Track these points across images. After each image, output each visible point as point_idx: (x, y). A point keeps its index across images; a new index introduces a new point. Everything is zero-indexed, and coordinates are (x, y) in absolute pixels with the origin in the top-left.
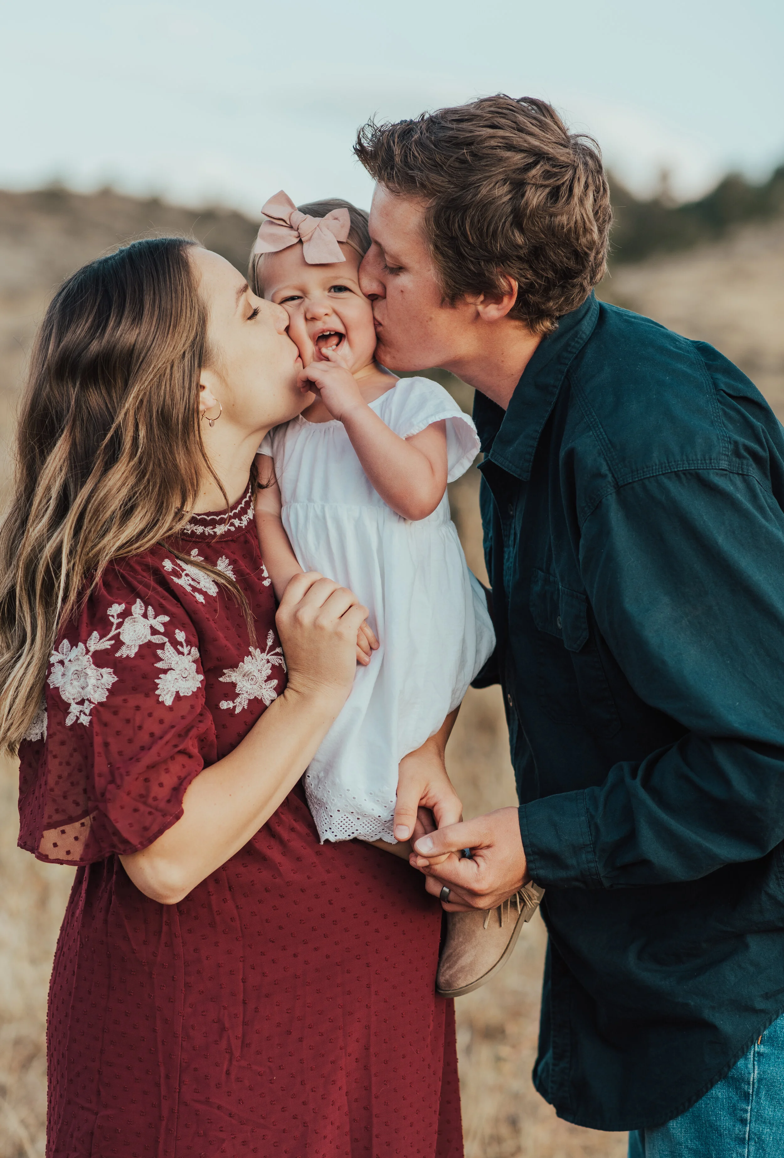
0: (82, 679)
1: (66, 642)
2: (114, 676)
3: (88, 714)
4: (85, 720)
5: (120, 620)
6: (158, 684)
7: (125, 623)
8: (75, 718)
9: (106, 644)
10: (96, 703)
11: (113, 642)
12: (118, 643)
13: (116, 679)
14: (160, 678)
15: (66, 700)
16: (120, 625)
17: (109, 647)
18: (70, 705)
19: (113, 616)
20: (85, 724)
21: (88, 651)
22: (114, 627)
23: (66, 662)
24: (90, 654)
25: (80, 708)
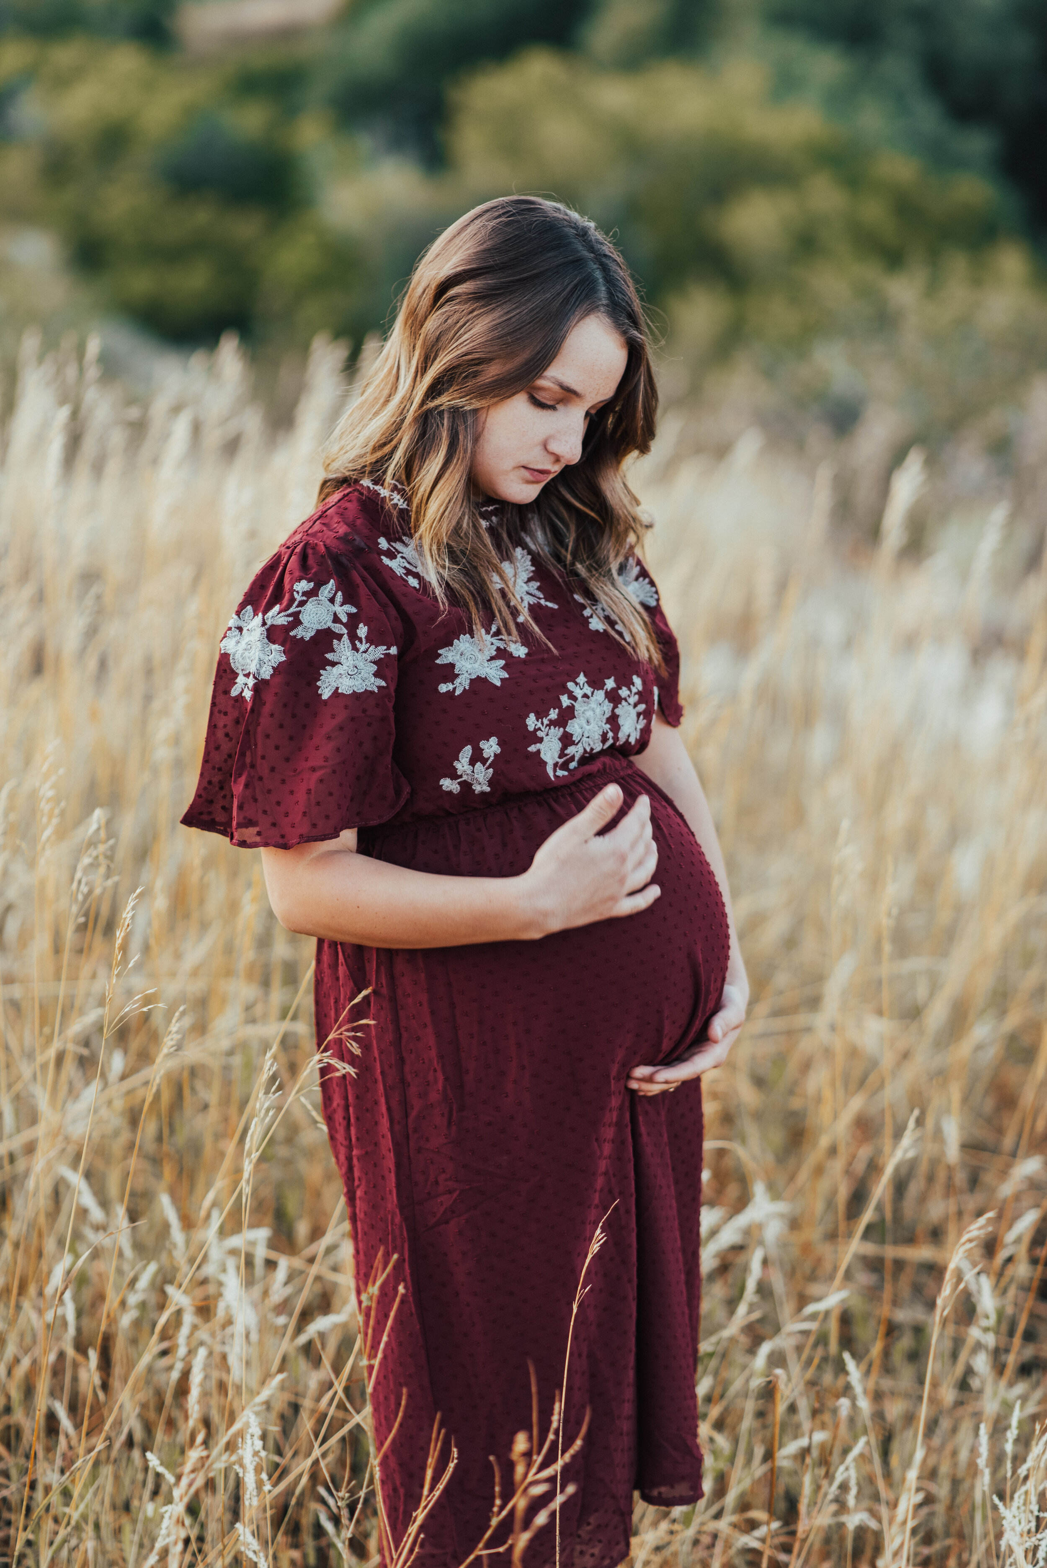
0: (254, 651)
1: (249, 608)
2: (283, 655)
3: (251, 688)
4: (247, 694)
5: (304, 598)
6: (322, 675)
7: (308, 603)
8: (241, 690)
9: (282, 620)
10: (260, 679)
11: (291, 619)
12: (296, 621)
13: (284, 659)
14: (326, 670)
15: (235, 669)
16: (302, 604)
17: (286, 623)
18: (236, 675)
19: (298, 592)
20: (246, 697)
21: (264, 624)
22: (296, 603)
23: (245, 631)
24: (267, 627)
25: (245, 680)
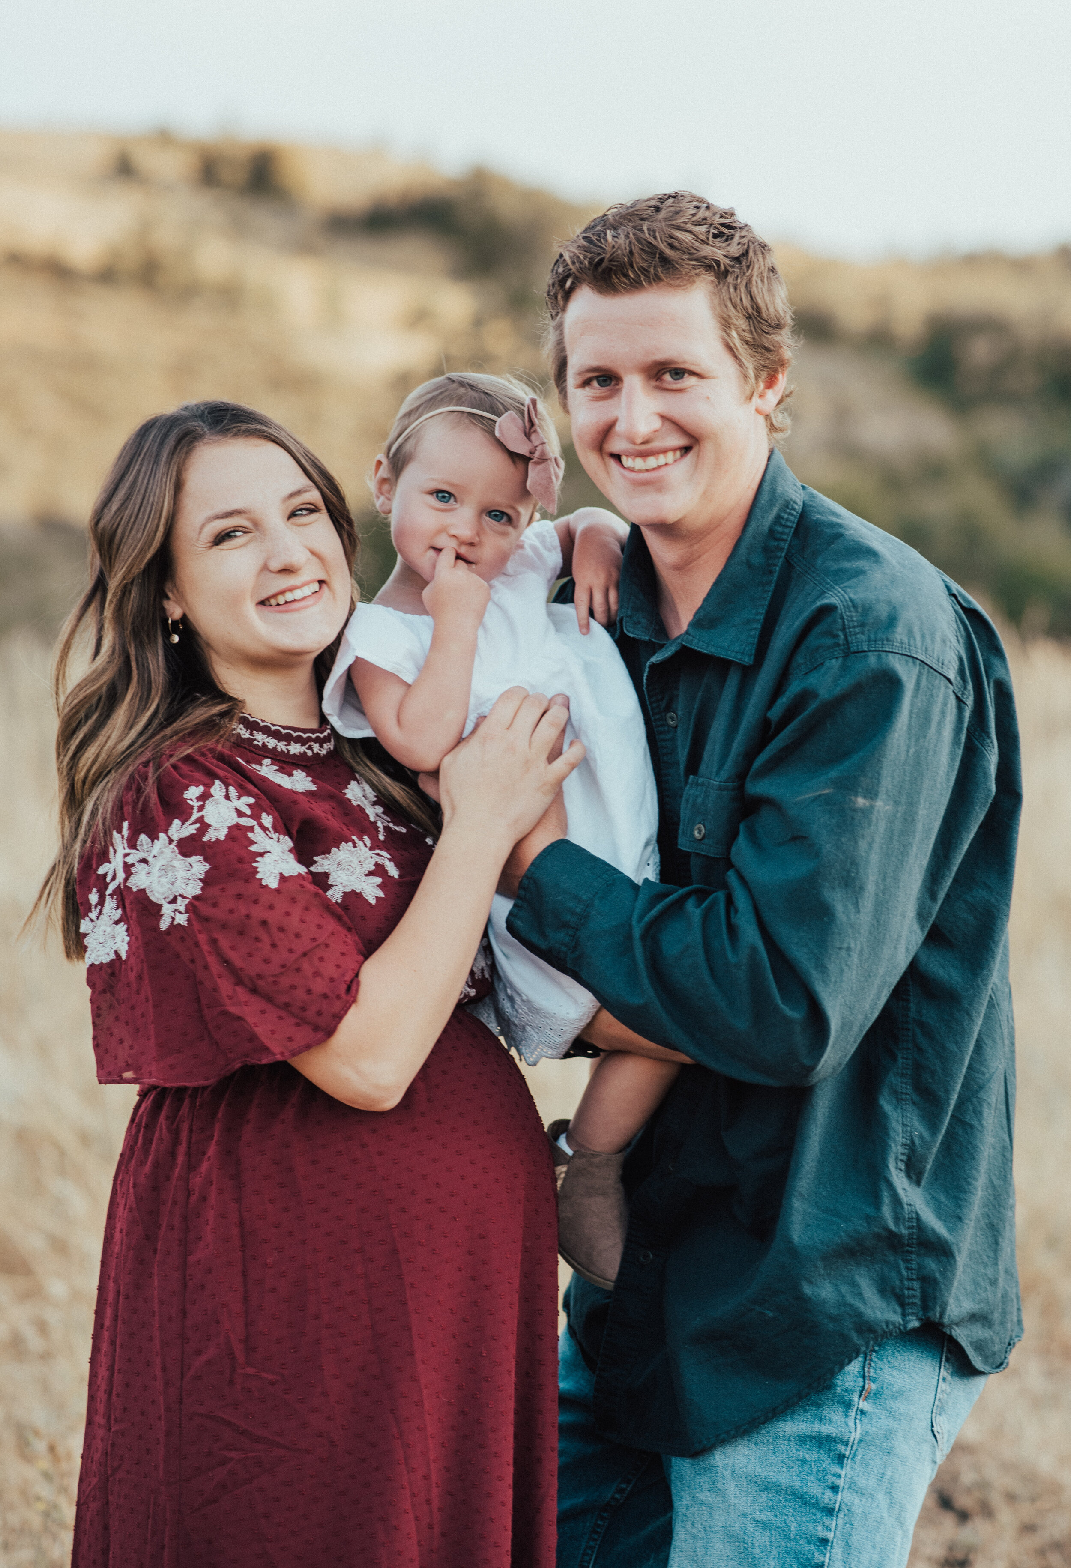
0: (170, 874)
1: (143, 837)
2: (205, 863)
3: (183, 912)
4: (182, 919)
5: (201, 803)
6: (257, 868)
7: (207, 806)
8: (170, 920)
9: (190, 829)
10: (190, 897)
11: (198, 825)
12: (204, 827)
13: (208, 866)
14: (258, 862)
15: (155, 901)
16: (201, 808)
17: (195, 832)
18: (160, 906)
19: (191, 800)
20: (182, 924)
21: (171, 841)
22: (195, 809)
23: (150, 859)
24: (175, 843)
25: (173, 907)
